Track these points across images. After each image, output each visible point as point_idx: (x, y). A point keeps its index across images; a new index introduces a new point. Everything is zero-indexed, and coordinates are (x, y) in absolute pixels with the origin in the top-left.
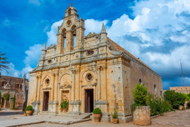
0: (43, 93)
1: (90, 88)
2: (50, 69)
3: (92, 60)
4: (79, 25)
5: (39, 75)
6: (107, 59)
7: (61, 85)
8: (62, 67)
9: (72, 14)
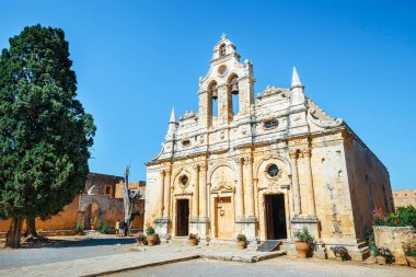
0: (175, 201)
1: (275, 191)
2: (188, 157)
3: (277, 138)
4: (242, 73)
5: (166, 169)
6: (311, 136)
7: (213, 187)
8: (215, 153)
9: (227, 53)
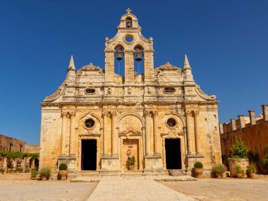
1: (174, 137)
2: (97, 104)
3: (176, 101)
4: (147, 46)
5: (70, 111)
6: (199, 104)
7: (122, 130)
8: (123, 104)
9: (134, 26)
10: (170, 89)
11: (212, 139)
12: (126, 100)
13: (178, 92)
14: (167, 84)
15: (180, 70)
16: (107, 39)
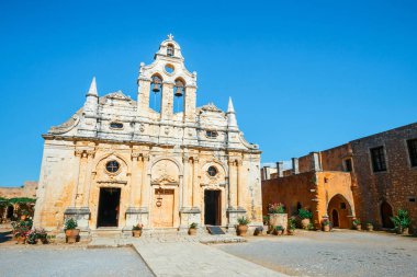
0: (98, 189)
1: (215, 188)
2: (125, 142)
3: (219, 147)
4: (189, 81)
5: (88, 149)
6: (243, 152)
7: (154, 178)
8: (159, 146)
9: (175, 55)
10: (212, 133)
11: (254, 192)
12: (162, 141)
13: (221, 137)
14: (210, 128)
15: (223, 113)
16: (142, 64)
